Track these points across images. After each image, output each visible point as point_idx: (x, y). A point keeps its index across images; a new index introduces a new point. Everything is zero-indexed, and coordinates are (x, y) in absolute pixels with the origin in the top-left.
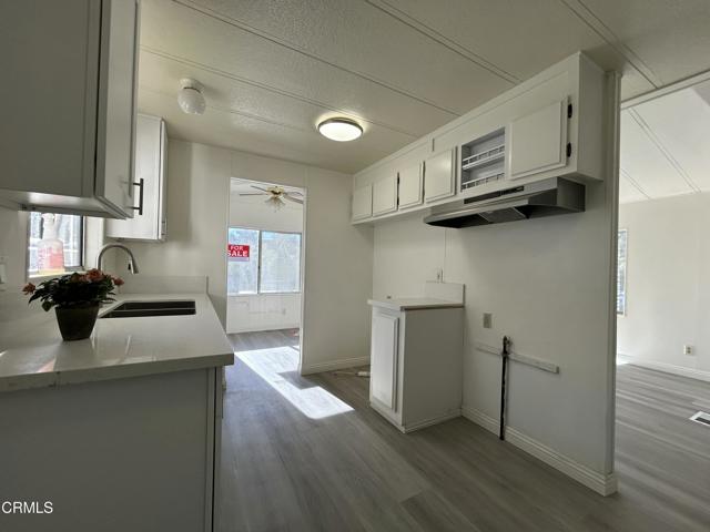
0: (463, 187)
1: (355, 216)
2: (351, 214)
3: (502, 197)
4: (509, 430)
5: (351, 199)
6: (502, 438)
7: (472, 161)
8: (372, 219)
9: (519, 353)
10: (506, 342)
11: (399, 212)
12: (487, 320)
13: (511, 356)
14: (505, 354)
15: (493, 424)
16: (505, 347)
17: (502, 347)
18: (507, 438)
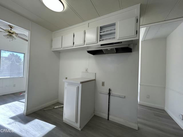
0: (100, 41)
1: (53, 48)
2: (51, 47)
3: (114, 45)
4: (110, 116)
5: (52, 41)
6: (108, 119)
7: (103, 32)
8: (62, 49)
9: (113, 93)
10: (110, 90)
11: (74, 47)
12: (103, 84)
13: (111, 94)
14: (109, 94)
15: (105, 116)
16: (109, 92)
17: (108, 92)
18: (110, 119)
